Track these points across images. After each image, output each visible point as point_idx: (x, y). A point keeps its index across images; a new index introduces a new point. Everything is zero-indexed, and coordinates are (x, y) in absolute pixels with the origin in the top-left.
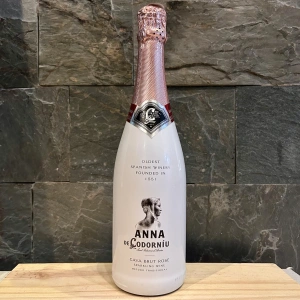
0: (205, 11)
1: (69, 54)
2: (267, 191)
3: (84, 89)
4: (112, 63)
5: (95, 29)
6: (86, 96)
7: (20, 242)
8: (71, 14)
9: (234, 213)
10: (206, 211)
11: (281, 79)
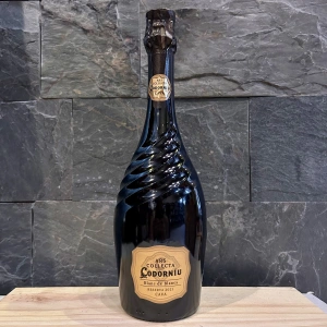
0: (216, 19)
1: (72, 65)
2: (285, 209)
3: (88, 102)
4: (118, 74)
5: (100, 38)
6: (90, 109)
7: (19, 266)
8: (75, 24)
9: (250, 233)
10: (220, 232)
11: (298, 90)
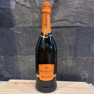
0: (66, 3)
1: (24, 18)
2: (85, 59)
3: (29, 28)
4: (37, 20)
5: (32, 10)
6: (30, 30)
7: (11, 73)
8: (25, 5)
9: (74, 66)
10: (66, 65)
11: (90, 24)
